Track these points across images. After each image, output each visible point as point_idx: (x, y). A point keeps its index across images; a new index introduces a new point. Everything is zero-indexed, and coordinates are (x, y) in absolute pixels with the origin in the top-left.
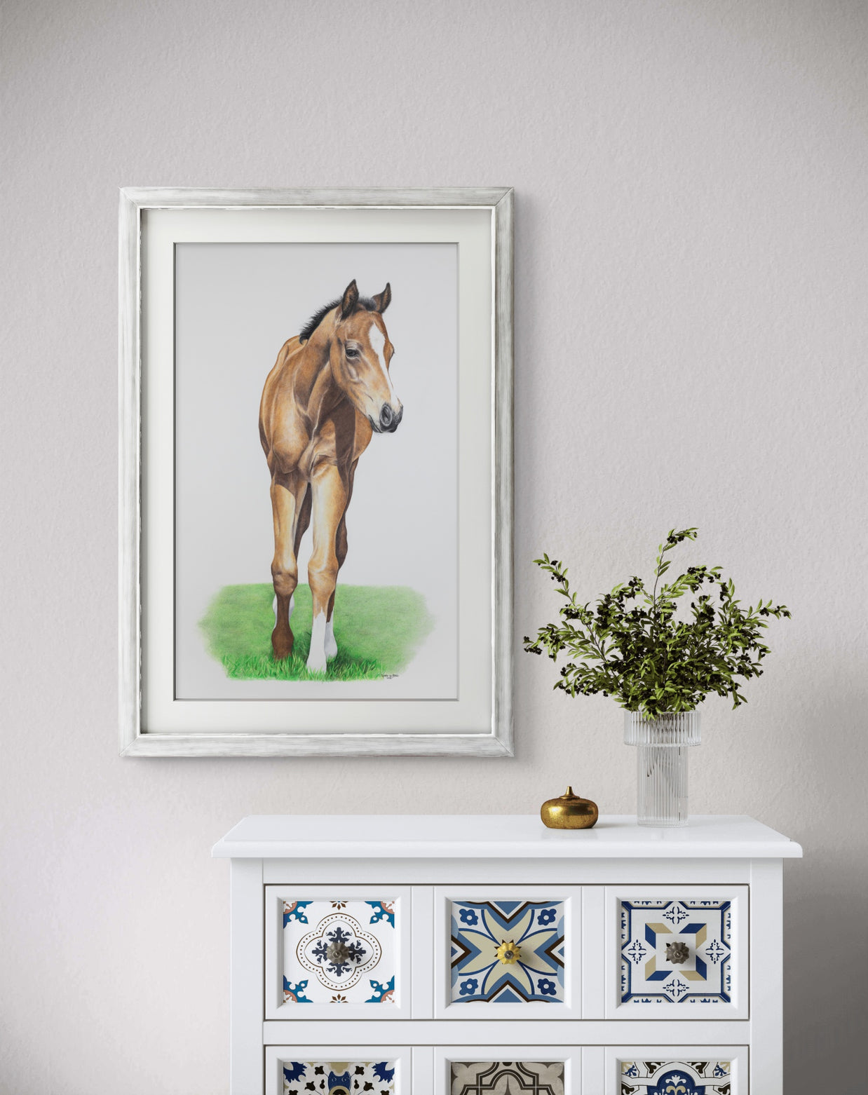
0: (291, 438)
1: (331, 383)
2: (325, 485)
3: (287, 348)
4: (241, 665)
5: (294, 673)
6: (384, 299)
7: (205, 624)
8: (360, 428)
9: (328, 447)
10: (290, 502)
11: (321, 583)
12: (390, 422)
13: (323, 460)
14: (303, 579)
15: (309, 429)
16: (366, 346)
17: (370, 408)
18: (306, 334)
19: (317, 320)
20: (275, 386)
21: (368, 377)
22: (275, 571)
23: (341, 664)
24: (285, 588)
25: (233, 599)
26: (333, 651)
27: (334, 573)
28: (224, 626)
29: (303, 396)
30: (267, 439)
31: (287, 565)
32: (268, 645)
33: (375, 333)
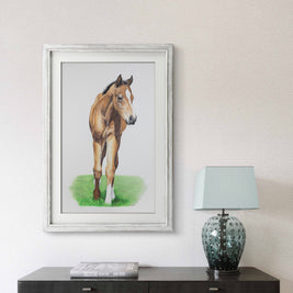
0: (100, 126)
1: (113, 108)
2: (111, 142)
3: (98, 97)
4: (83, 201)
5: (101, 204)
6: (131, 81)
7: (72, 188)
8: (123, 123)
9: (112, 130)
10: (99, 148)
11: (110, 175)
12: (132, 121)
13: (110, 134)
14: (104, 173)
15: (106, 124)
16: (125, 96)
17: (126, 117)
18: (105, 93)
19: (109, 88)
20: (94, 110)
21: (125, 107)
22: (94, 171)
23: (116, 201)
24: (98, 176)
25: (81, 179)
26: (114, 197)
27: (114, 171)
28: (78, 189)
29: (104, 113)
30: (92, 127)
31: (98, 169)
32: (92, 195)
33: (127, 92)
